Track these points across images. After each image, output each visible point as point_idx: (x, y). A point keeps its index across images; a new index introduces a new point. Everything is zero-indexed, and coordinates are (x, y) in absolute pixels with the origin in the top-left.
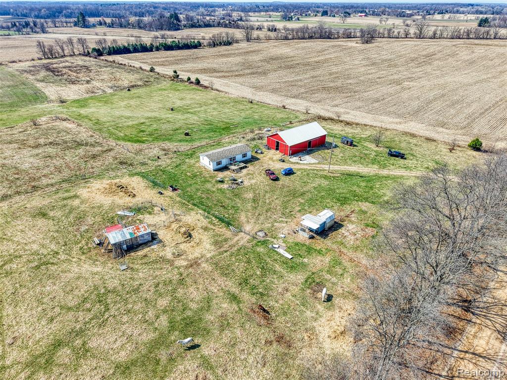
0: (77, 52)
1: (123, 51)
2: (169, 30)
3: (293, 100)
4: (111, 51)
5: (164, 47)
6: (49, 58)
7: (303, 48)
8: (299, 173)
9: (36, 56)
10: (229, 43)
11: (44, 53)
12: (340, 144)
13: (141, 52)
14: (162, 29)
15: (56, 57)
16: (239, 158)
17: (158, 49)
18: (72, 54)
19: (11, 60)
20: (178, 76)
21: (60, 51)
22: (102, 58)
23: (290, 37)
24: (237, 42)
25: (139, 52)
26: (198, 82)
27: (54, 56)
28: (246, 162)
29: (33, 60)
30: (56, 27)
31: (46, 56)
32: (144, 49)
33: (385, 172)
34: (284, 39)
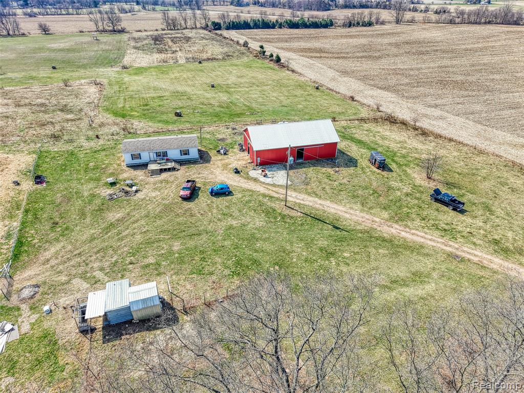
0: (198, 25)
1: (243, 27)
2: (318, 10)
3: (379, 91)
4: (230, 25)
5: (288, 25)
6: (171, 30)
7: (461, 33)
8: (238, 195)
9: (160, 27)
10: (370, 24)
11: (168, 24)
12: (364, 162)
13: (261, 28)
14: (311, 9)
15: (178, 29)
16: (174, 154)
17: (281, 26)
18: (194, 26)
19: (137, 29)
20: (264, 52)
21: (183, 22)
22: (218, 32)
23: (457, 20)
24: (383, 23)
25: (260, 28)
26: (278, 60)
27: (176, 28)
28: (181, 163)
29: (157, 30)
30: (214, 5)
31: (169, 27)
32: (266, 25)
33: (395, 230)
34: (448, 23)
